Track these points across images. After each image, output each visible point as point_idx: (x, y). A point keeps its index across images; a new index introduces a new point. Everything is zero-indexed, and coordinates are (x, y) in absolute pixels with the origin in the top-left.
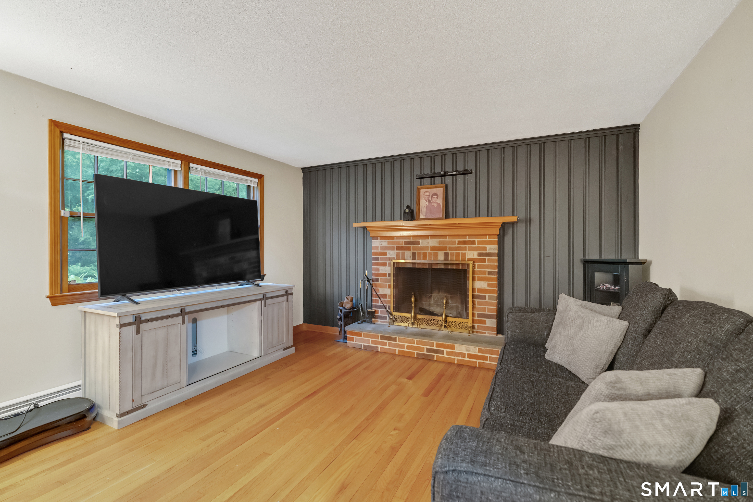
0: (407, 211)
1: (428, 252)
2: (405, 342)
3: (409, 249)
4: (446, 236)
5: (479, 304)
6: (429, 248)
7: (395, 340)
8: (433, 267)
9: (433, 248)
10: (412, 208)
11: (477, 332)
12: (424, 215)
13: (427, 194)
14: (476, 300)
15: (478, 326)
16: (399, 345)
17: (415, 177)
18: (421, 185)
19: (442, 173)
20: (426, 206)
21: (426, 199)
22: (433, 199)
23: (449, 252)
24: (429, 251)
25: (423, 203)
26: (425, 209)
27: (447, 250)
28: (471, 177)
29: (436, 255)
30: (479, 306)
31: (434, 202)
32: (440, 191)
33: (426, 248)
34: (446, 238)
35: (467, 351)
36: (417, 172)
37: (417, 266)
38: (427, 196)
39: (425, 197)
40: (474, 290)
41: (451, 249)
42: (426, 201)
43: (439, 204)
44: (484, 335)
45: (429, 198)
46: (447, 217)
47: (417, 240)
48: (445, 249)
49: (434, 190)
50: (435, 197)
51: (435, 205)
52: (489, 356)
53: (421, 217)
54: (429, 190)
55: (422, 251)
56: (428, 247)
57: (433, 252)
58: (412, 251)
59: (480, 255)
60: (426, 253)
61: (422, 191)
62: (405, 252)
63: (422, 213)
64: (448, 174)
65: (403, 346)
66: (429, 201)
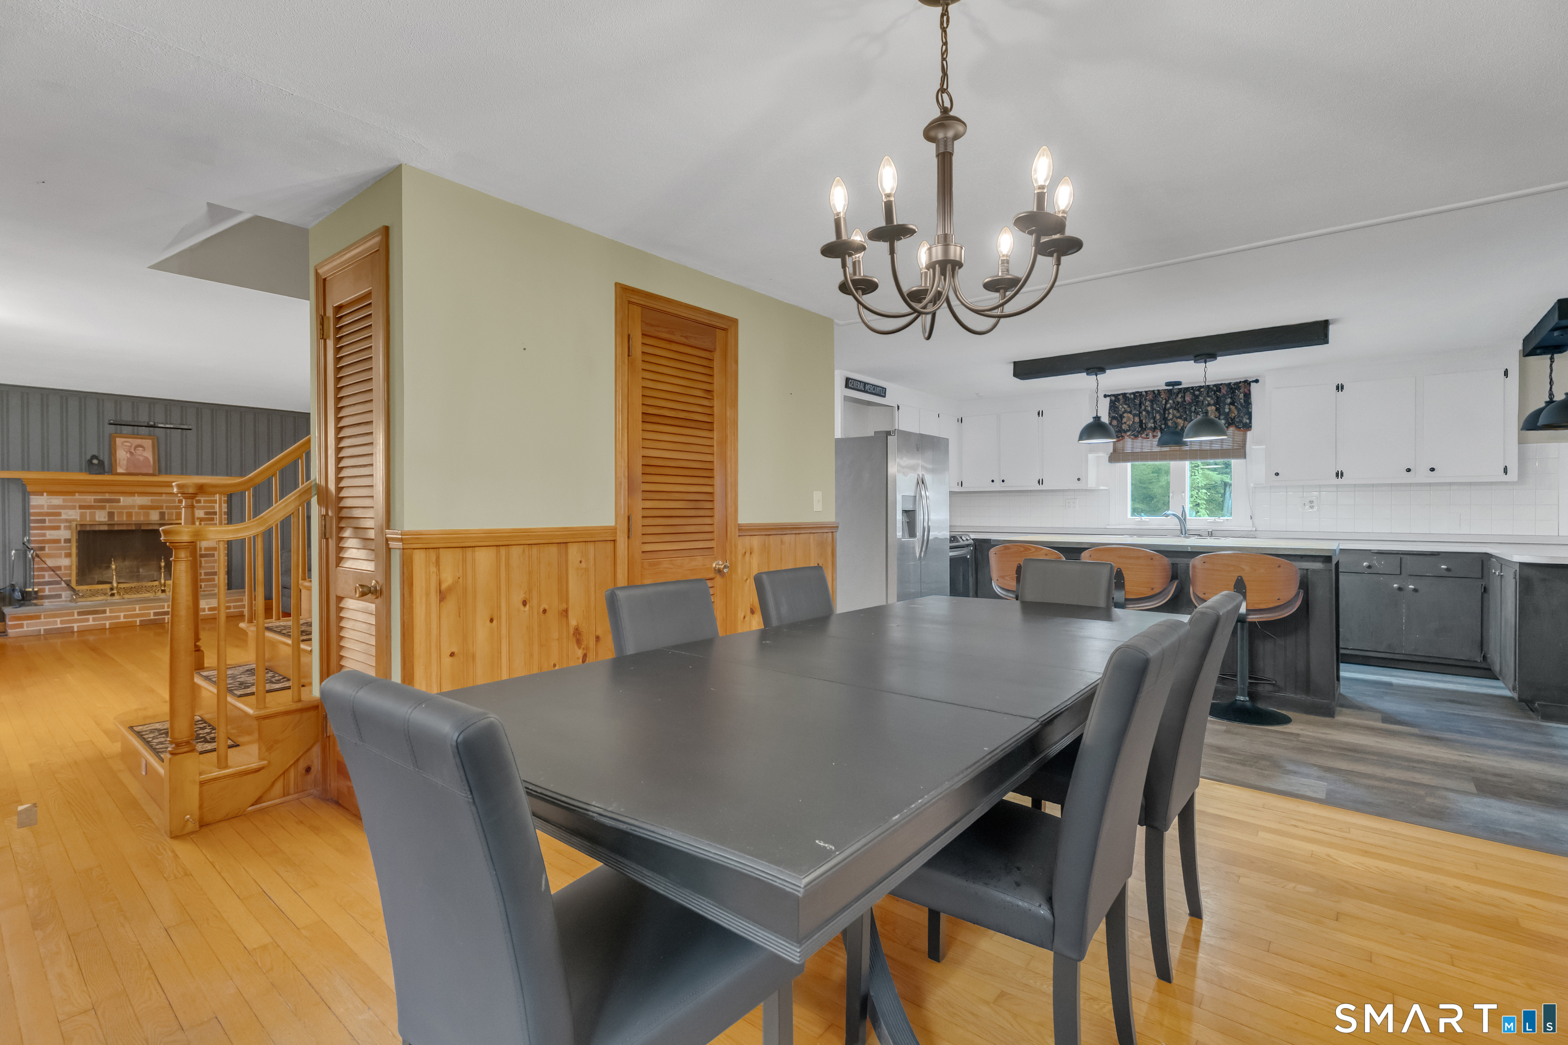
0: (95, 461)
1: (135, 512)
2: (121, 612)
3: (103, 508)
4: (162, 493)
5: (206, 562)
6: (137, 507)
7: (104, 612)
8: (142, 528)
9: (142, 507)
10: (101, 458)
11: (204, 591)
12: (125, 468)
13: (128, 444)
14: (203, 559)
15: (205, 585)
16: (111, 616)
17: (106, 421)
18: (116, 433)
19: (152, 423)
20: (126, 459)
21: (126, 450)
22: (137, 452)
23: (166, 511)
24: (137, 510)
25: (122, 455)
26: (125, 462)
27: (163, 509)
28: (191, 435)
29: (147, 515)
30: (207, 565)
31: (139, 455)
32: (148, 443)
33: (133, 507)
34: (162, 496)
35: (207, 605)
36: (110, 415)
37: (116, 528)
38: (128, 447)
39: (124, 447)
40: (200, 549)
41: (167, 508)
42: (127, 452)
43: (146, 459)
44: (213, 592)
45: (130, 449)
46: (160, 473)
47: (117, 498)
48: (161, 507)
49: (138, 441)
50: (141, 449)
51: (141, 458)
52: (232, 604)
53: (120, 470)
54: (130, 440)
55: (125, 511)
56: (135, 506)
57: (142, 511)
58: (108, 510)
59: (206, 513)
60: (132, 512)
61: (119, 441)
62: (95, 512)
63: (120, 466)
64: (160, 425)
65: (118, 617)
66: (131, 453)
